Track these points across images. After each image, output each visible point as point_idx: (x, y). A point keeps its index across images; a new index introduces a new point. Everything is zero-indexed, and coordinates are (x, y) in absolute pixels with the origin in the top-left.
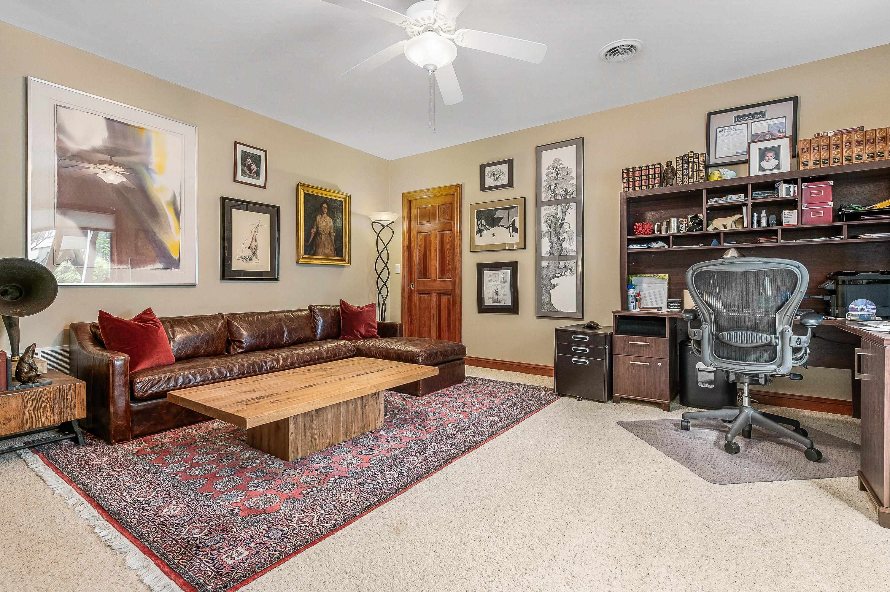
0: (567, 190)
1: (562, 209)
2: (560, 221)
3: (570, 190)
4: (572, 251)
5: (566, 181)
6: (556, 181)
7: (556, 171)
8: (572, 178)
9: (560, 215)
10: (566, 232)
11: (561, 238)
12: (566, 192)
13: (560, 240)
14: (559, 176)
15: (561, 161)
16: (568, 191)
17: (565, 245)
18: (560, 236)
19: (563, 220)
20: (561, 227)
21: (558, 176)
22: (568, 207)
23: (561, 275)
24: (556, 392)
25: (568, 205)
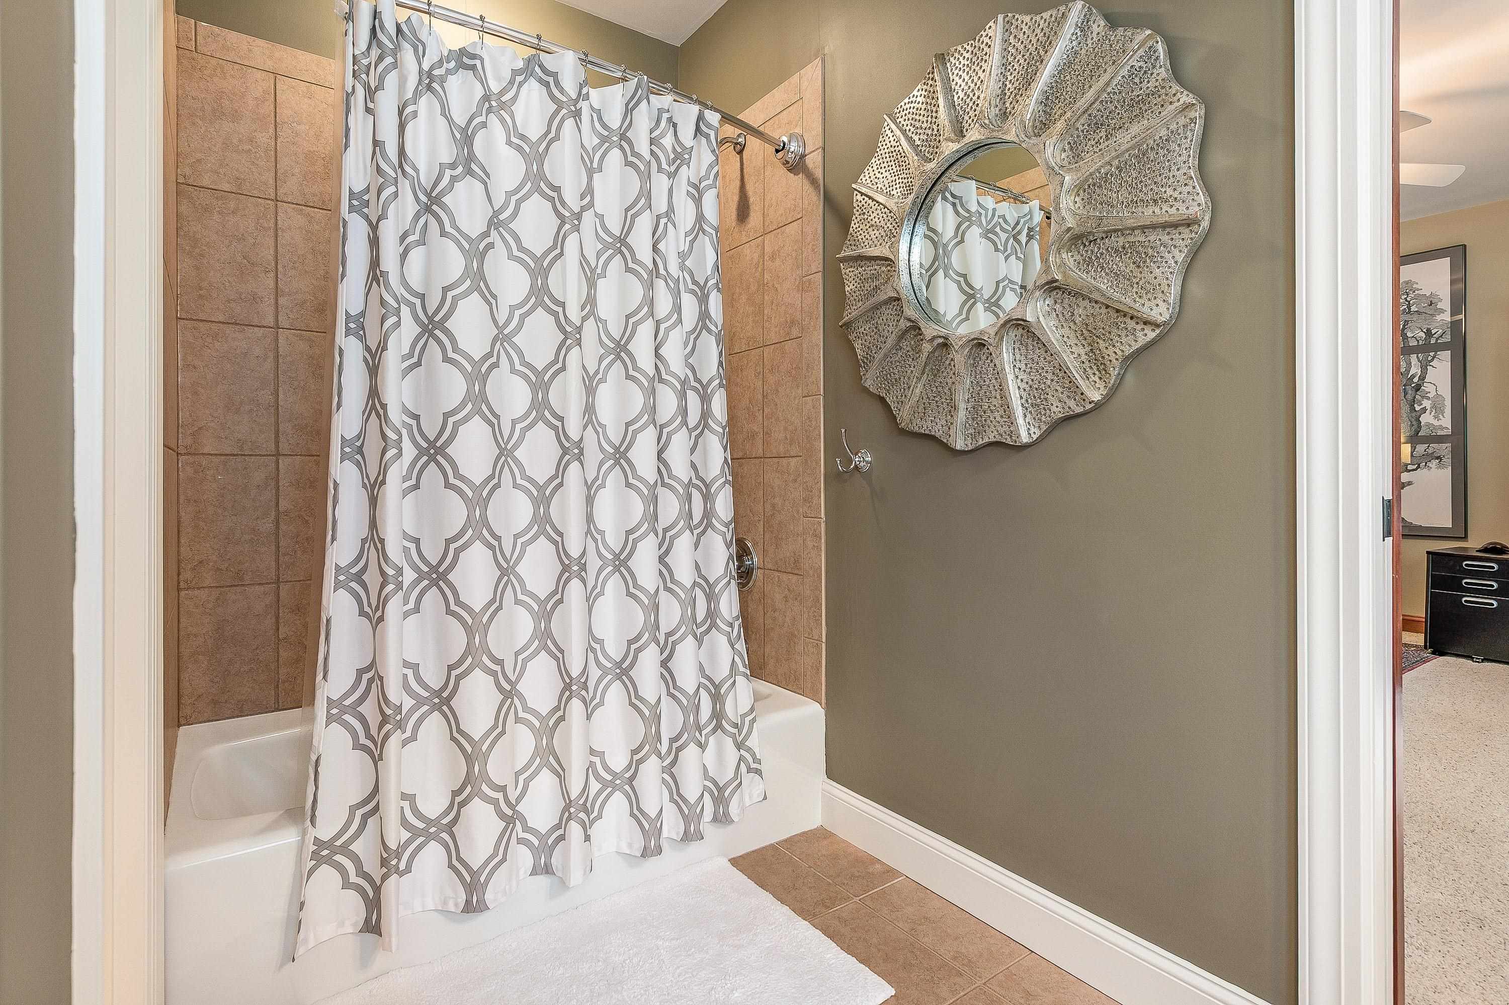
0: (1429, 330)
1: (1419, 361)
2: (1416, 380)
3: (1437, 331)
4: (1442, 428)
5: (1428, 317)
6: (1407, 317)
7: (1406, 300)
8: (1442, 311)
9: (1415, 370)
10: (1428, 398)
11: (1417, 408)
12: (1429, 333)
13: (1416, 411)
14: (1413, 308)
15: (1417, 284)
16: (1433, 332)
17: (1424, 419)
18: (1415, 405)
19: (1422, 378)
20: (1417, 390)
21: (1410, 309)
22: (1434, 357)
23: (1419, 467)
24: (1430, 648)
25: (1432, 354)
